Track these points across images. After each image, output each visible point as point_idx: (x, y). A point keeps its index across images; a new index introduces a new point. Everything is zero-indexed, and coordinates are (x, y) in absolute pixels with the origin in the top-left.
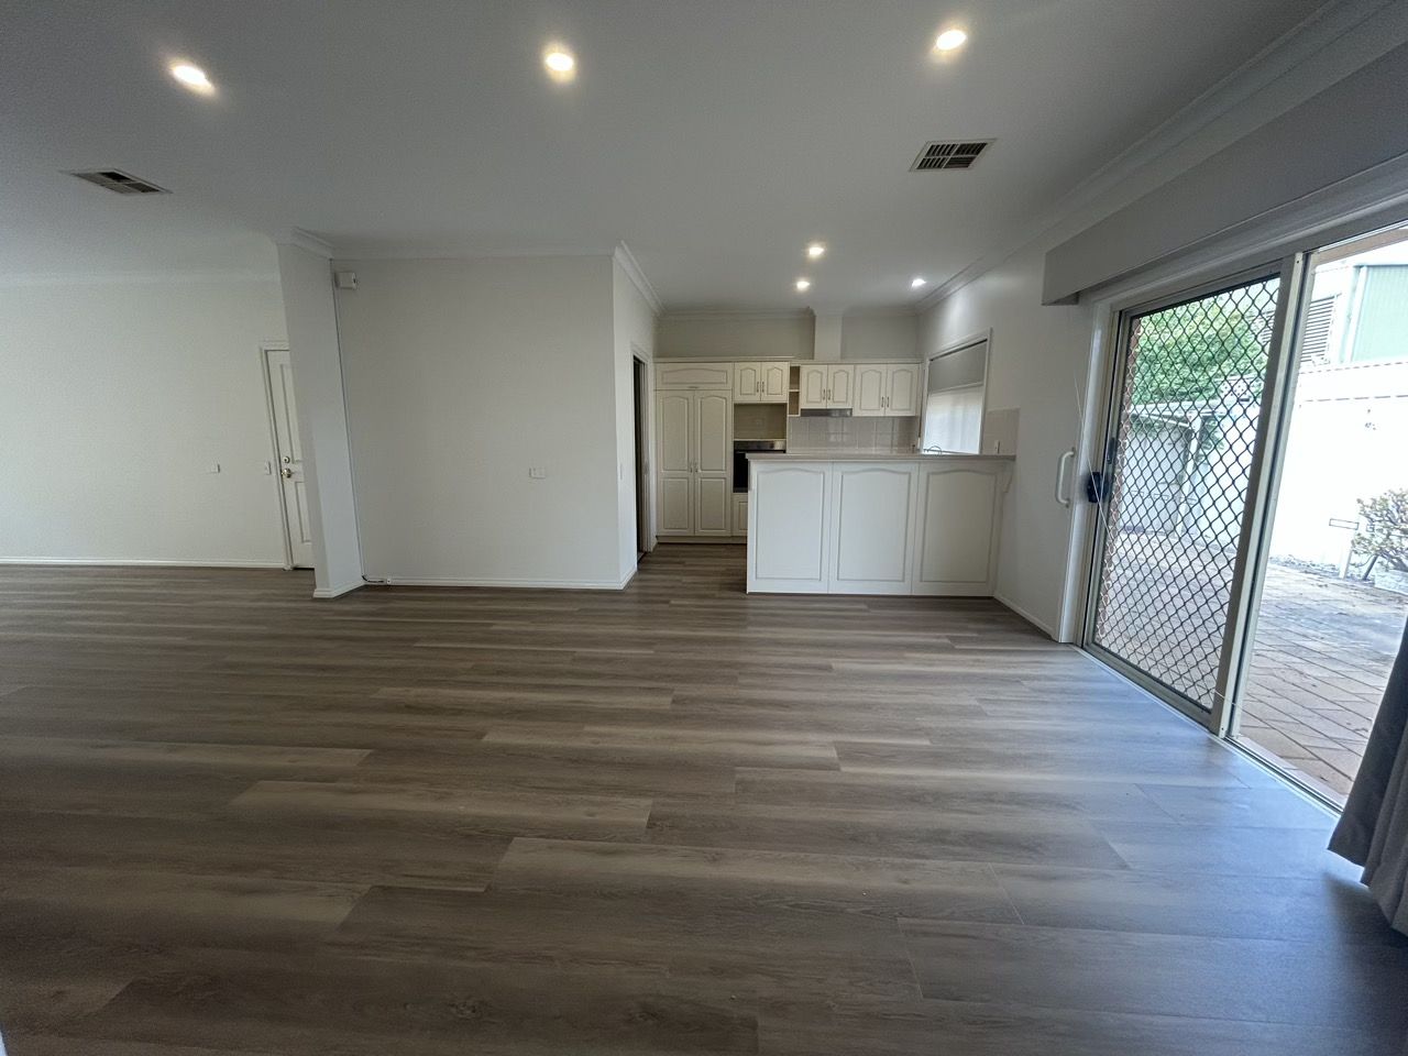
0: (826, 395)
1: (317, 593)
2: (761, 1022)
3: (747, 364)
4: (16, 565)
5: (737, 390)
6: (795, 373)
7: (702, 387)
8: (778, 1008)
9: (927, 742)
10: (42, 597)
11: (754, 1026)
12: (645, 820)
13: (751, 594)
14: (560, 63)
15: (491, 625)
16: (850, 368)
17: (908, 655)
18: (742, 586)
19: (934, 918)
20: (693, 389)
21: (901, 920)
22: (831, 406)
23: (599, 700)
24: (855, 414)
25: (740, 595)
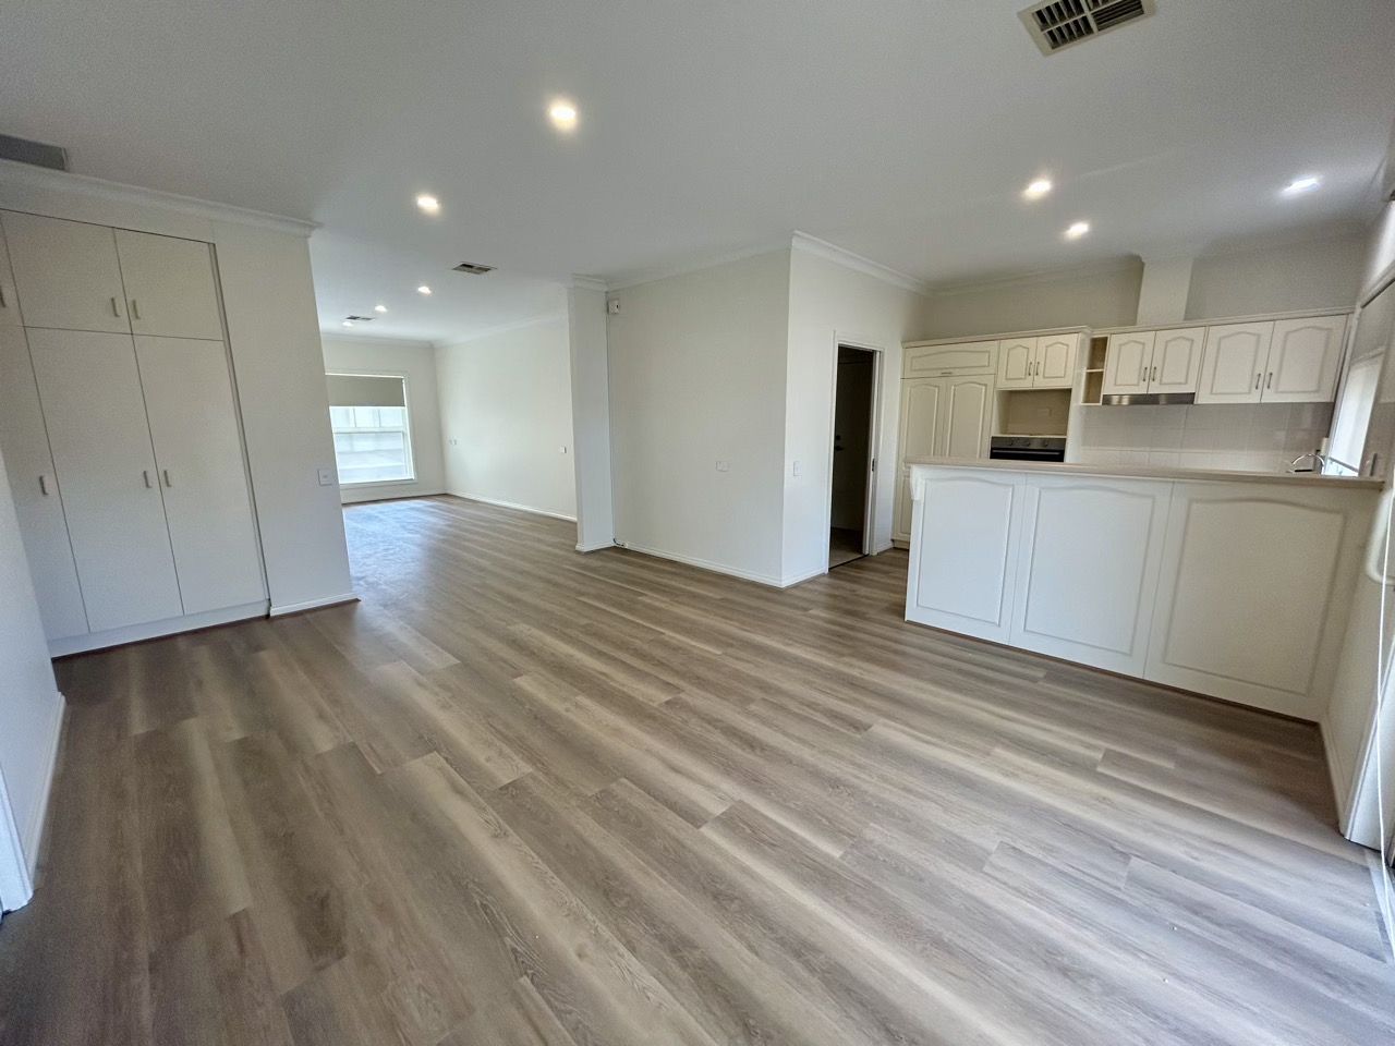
0: (1149, 374)
1: (578, 547)
2: (346, 960)
3: (1019, 341)
4: (487, 504)
5: (1002, 374)
6: (1098, 348)
7: (956, 372)
8: (367, 960)
9: (835, 852)
10: (475, 525)
11: (341, 956)
12: (507, 781)
13: (910, 623)
14: (563, 115)
15: (642, 594)
16: (1197, 334)
17: (999, 751)
18: (900, 610)
19: (548, 1002)
20: (946, 375)
21: (525, 981)
22: (1155, 389)
23: (622, 680)
24: (1199, 400)
25: (895, 620)
